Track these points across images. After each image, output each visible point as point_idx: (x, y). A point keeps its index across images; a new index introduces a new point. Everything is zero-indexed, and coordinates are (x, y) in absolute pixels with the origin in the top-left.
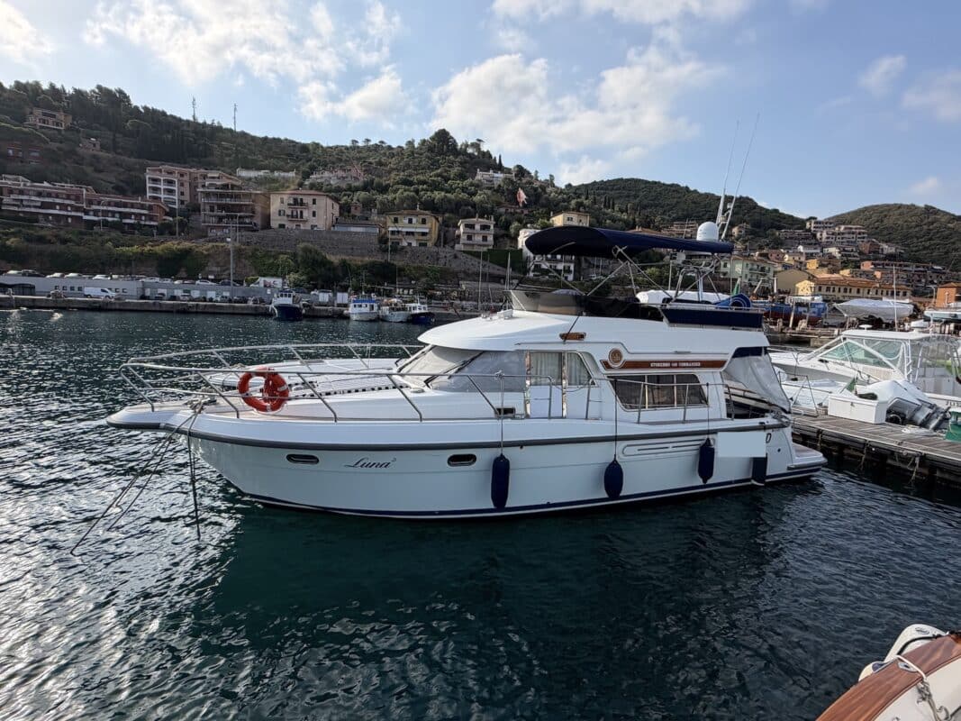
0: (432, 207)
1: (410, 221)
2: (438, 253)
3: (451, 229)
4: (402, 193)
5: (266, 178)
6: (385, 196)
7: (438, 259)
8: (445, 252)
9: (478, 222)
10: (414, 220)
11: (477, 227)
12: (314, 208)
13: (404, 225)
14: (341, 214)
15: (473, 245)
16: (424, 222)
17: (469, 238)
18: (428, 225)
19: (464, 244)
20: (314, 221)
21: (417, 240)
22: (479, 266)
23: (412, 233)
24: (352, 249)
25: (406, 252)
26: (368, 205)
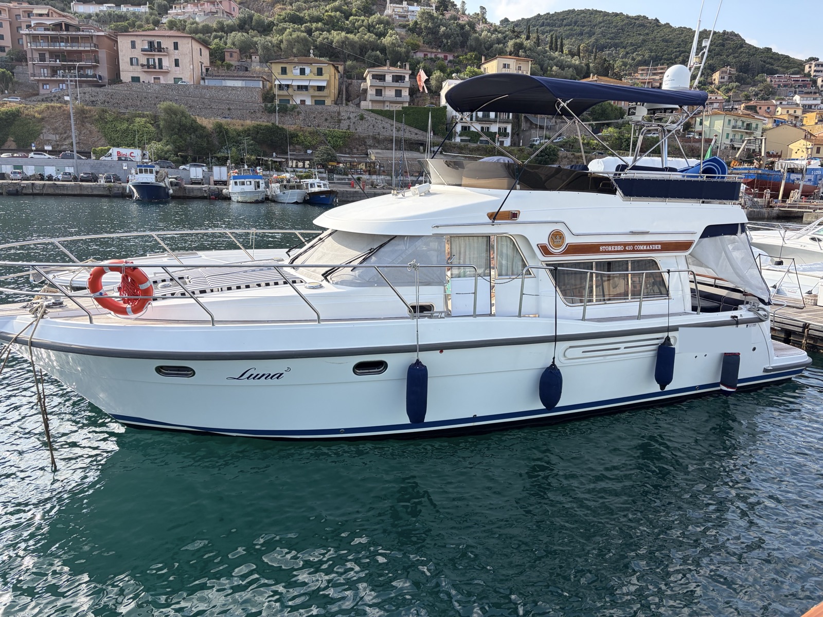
0: (330, 52)
1: (302, 72)
2: (339, 113)
3: (355, 81)
4: (292, 33)
5: (110, 14)
6: (268, 38)
7: (339, 121)
8: (348, 111)
9: (389, 71)
10: (307, 71)
11: (389, 78)
12: (176, 54)
13: (293, 77)
14: (212, 63)
15: (384, 102)
16: (320, 72)
17: (379, 92)
18: (326, 76)
19: (372, 101)
20: (177, 72)
21: (312, 97)
22: (391, 129)
23: (306, 88)
24: (229, 109)
25: (299, 113)
26: (246, 50)
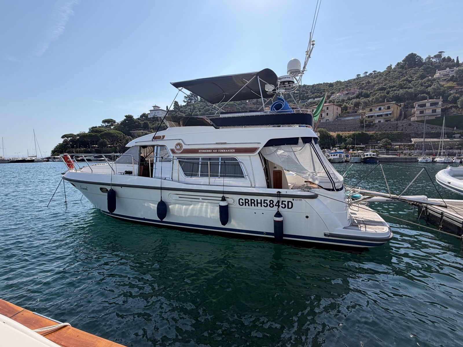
8: (405, 122)
10: (382, 108)
11: (428, 105)
12: (327, 111)
13: (376, 112)
14: (342, 112)
15: (424, 116)
16: (389, 108)
17: (422, 112)
18: (392, 109)
19: (417, 117)
20: (327, 118)
21: (384, 119)
23: (381, 115)
25: (376, 126)
26: (357, 105)
